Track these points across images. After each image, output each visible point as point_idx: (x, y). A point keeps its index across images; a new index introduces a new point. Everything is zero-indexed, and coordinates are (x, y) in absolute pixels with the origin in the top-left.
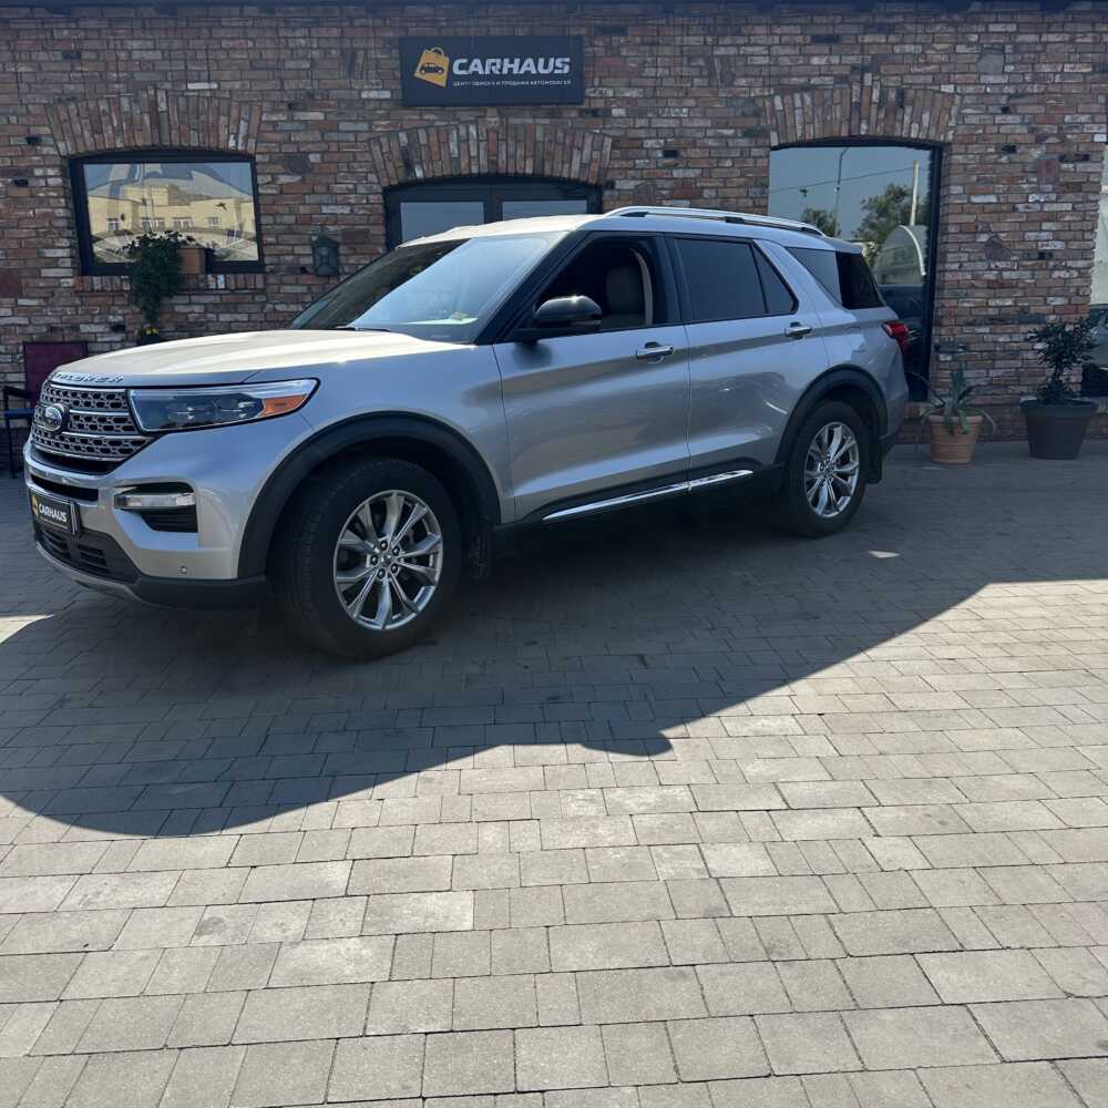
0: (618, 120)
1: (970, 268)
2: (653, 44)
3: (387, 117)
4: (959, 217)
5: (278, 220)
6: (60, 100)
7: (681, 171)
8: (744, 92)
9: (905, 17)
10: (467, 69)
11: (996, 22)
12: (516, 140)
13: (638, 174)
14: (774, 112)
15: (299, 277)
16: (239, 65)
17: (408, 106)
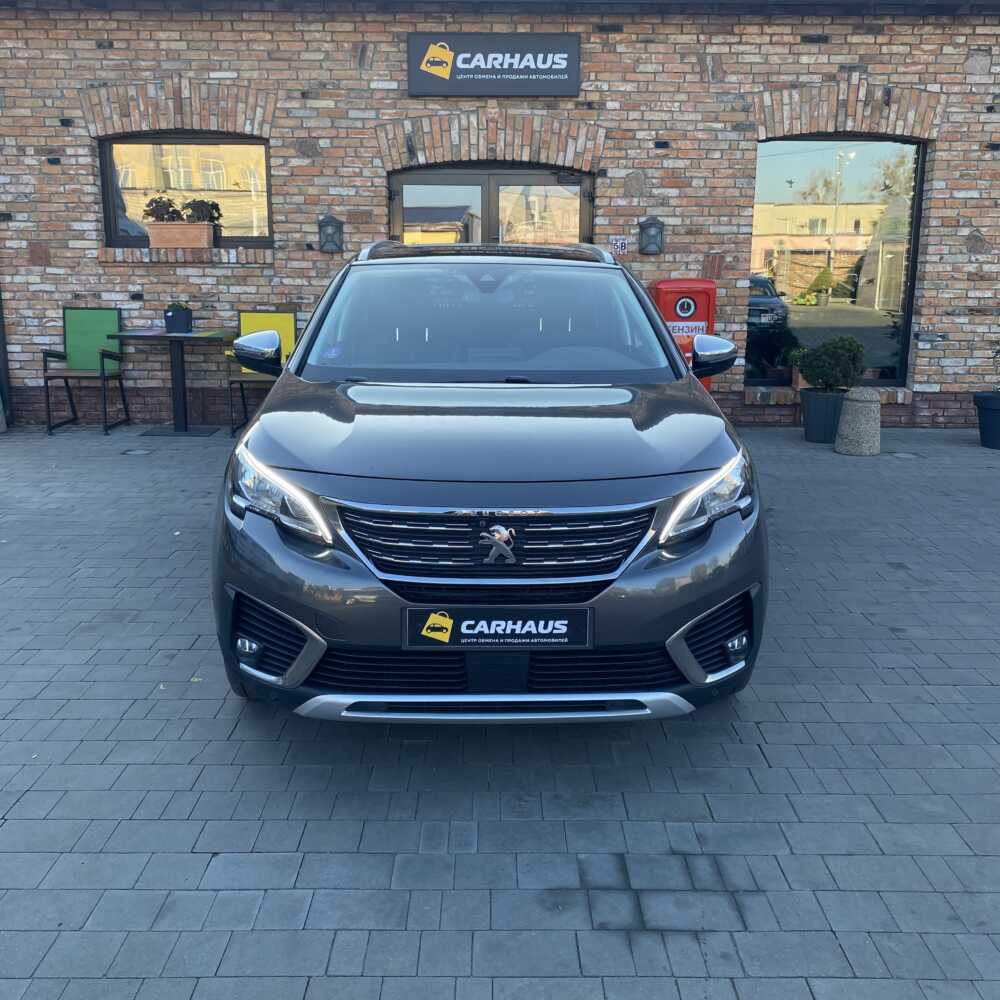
0: (614, 113)
1: (950, 261)
2: (649, 41)
3: (395, 108)
4: (940, 210)
5: (288, 201)
6: (92, 86)
7: (671, 161)
8: (735, 89)
9: (893, 19)
10: (469, 64)
11: (984, 25)
12: (514, 129)
13: (630, 163)
14: (762, 107)
15: (306, 253)
16: (258, 56)
17: (414, 96)
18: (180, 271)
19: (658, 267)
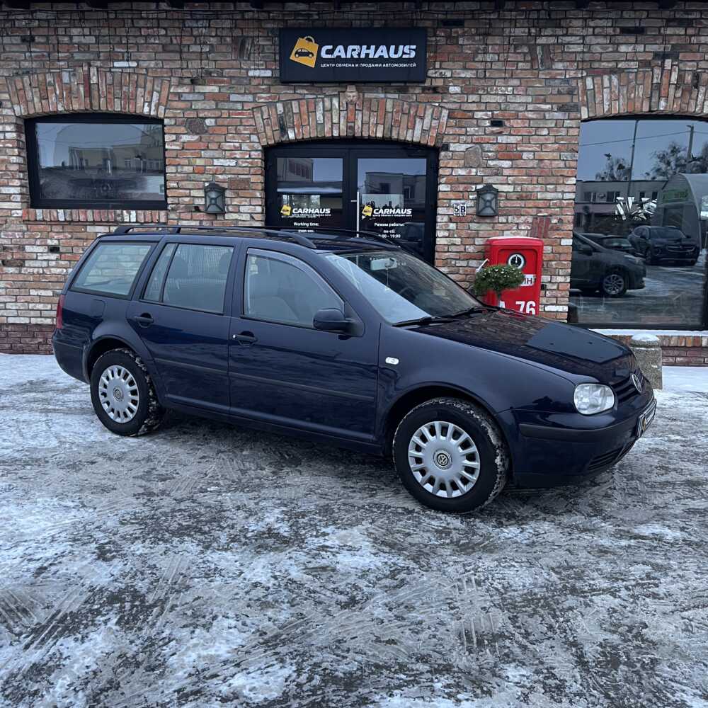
0: (455, 96)
2: (487, 34)
3: (269, 92)
5: (179, 170)
6: (17, 74)
7: (505, 137)
8: (561, 74)
9: (701, 14)
10: (332, 54)
12: (370, 110)
13: (469, 139)
14: (585, 90)
15: (194, 214)
16: (154, 48)
17: (285, 82)
18: (90, 229)
19: (493, 227)
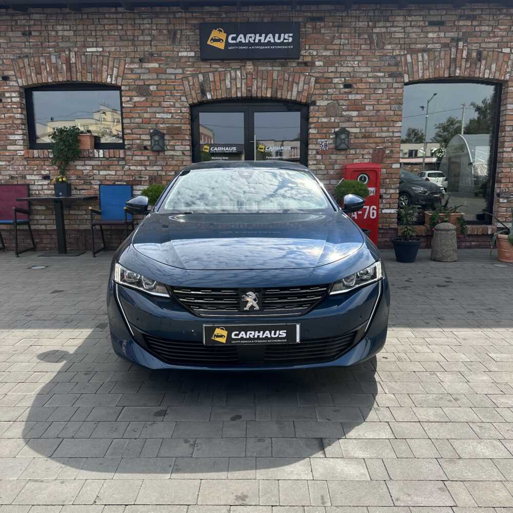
0: (319, 68)
3: (192, 68)
5: (132, 121)
6: (20, 57)
7: (353, 95)
8: (390, 53)
9: (482, 11)
10: (236, 40)
12: (263, 79)
13: (329, 97)
14: (406, 63)
15: (143, 151)
16: (114, 38)
17: (204, 60)
19: (346, 157)
